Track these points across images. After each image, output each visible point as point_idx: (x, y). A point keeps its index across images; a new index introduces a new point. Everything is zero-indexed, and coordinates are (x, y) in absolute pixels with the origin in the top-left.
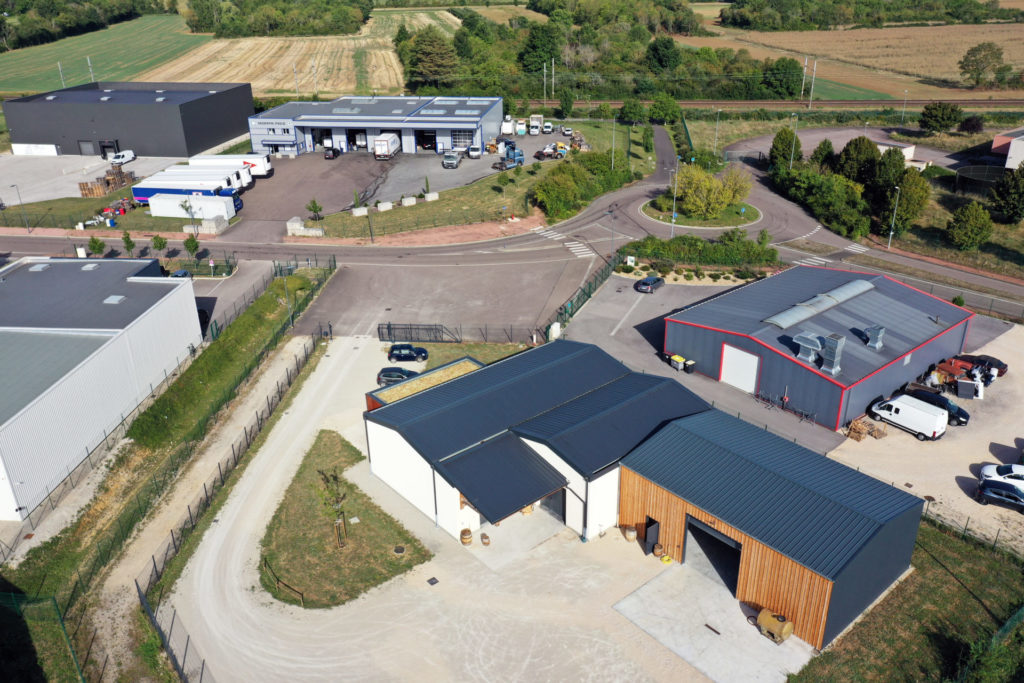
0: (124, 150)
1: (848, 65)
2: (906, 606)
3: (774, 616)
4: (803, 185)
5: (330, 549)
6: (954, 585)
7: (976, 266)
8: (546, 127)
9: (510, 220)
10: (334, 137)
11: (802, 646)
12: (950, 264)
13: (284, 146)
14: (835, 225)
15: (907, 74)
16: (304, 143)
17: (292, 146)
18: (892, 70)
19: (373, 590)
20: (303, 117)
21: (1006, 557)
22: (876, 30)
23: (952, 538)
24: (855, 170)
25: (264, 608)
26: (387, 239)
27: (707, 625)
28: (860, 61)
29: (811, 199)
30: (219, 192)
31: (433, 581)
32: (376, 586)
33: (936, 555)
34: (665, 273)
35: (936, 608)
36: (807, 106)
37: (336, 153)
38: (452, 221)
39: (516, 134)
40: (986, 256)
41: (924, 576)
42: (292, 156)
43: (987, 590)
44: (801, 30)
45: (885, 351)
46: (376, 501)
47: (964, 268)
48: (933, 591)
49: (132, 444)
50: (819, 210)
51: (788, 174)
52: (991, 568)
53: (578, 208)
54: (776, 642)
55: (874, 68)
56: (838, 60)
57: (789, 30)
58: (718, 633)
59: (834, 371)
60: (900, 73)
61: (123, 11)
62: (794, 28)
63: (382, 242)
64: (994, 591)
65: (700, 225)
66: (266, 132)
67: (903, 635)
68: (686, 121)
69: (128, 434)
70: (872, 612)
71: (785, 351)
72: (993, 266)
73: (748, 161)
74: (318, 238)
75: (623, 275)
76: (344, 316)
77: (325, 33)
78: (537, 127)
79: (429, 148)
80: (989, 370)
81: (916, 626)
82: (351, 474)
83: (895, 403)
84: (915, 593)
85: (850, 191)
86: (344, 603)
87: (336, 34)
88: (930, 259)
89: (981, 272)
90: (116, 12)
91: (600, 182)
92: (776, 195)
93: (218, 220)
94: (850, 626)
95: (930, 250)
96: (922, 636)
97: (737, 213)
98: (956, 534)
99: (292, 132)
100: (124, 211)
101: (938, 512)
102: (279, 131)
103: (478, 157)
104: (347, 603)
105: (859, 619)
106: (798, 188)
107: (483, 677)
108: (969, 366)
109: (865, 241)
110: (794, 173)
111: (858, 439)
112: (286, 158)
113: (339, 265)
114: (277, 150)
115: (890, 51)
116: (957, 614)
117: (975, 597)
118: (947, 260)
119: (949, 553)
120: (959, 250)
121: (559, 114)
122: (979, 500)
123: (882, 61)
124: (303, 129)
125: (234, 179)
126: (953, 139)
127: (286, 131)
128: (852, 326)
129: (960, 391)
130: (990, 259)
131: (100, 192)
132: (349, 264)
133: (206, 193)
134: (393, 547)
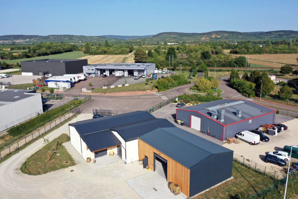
0: (50, 74)
1: (264, 62)
2: (226, 188)
3: (175, 185)
4: (237, 84)
5: (46, 161)
6: (246, 183)
7: (287, 105)
8: (167, 72)
9: (147, 91)
10: (106, 72)
11: (184, 196)
12: (279, 104)
13: (92, 74)
14: (245, 94)
15: (282, 63)
16: (98, 73)
17: (94, 74)
18: (278, 63)
19: (53, 172)
20: (98, 66)
21: (269, 177)
22: (276, 54)
23: (252, 171)
24: (254, 80)
25: (17, 174)
26: (109, 94)
27: (154, 188)
28: (268, 61)
29: (239, 88)
30: (67, 81)
31: (72, 171)
32: (54, 171)
33: (243, 175)
34: (186, 103)
35: (237, 189)
36: (247, 68)
37: (105, 76)
38: (130, 90)
39: (158, 73)
40: (291, 102)
41: (236, 180)
42: (94, 76)
43: (258, 186)
44: (253, 54)
45: (242, 118)
46: (67, 151)
47: (283, 105)
48: (238, 184)
49: (8, 134)
50: (241, 90)
51: (234, 81)
52: (262, 180)
53: (168, 89)
54: (175, 194)
55: (272, 62)
56: (262, 60)
57: (249, 54)
58: (156, 191)
59: (221, 121)
60: (280, 63)
61: (69, 49)
62: (251, 53)
63: (107, 94)
64: (260, 186)
65: (203, 93)
66: (87, 70)
67: (221, 196)
68: (209, 71)
69: (7, 132)
70: (213, 189)
71: (208, 116)
72: (293, 104)
73: (224, 80)
74: (90, 93)
75: (174, 103)
76: (87, 109)
77: (118, 54)
78: (164, 71)
79: (132, 76)
80: (281, 128)
81: (227, 193)
82: (64, 144)
83: (243, 133)
84: (231, 184)
85: (251, 85)
86: (41, 174)
87: (121, 54)
88: (273, 103)
89: (289, 106)
90: (67, 50)
91: (177, 83)
92: (230, 88)
93: (64, 88)
94: (203, 192)
95: (274, 100)
96: (228, 197)
97: (215, 91)
98: (253, 170)
99: (94, 70)
100: (42, 86)
101: (249, 164)
102: (91, 70)
103: (145, 77)
104: (42, 175)
105: (207, 190)
106: (236, 85)
107: (72, 197)
108: (274, 126)
109: (253, 98)
110: (235, 81)
111: (229, 143)
112: (92, 77)
113: (92, 99)
114: (90, 75)
115: (278, 59)
116: (244, 191)
117: (253, 187)
118: (279, 103)
119: (248, 175)
120: (283, 100)
121: (173, 70)
122: (265, 161)
123: (275, 60)
124: (97, 69)
125: (73, 79)
126: (291, 76)
127: (93, 70)
128: (233, 111)
129: (269, 133)
130: (292, 103)
131: (37, 82)
132: (95, 99)
133: (64, 81)
134: (65, 162)
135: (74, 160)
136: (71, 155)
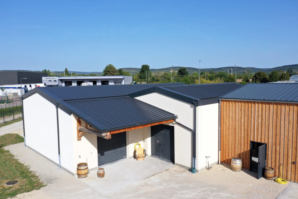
66: (48, 82)
79: (106, 85)
93: (15, 94)
99: (57, 81)
102: (52, 81)
125: (28, 86)
133: (15, 88)
134: (6, 181)
135: (37, 175)
136: (26, 164)
